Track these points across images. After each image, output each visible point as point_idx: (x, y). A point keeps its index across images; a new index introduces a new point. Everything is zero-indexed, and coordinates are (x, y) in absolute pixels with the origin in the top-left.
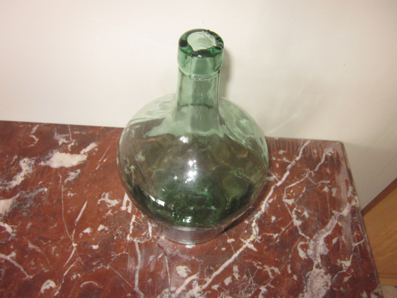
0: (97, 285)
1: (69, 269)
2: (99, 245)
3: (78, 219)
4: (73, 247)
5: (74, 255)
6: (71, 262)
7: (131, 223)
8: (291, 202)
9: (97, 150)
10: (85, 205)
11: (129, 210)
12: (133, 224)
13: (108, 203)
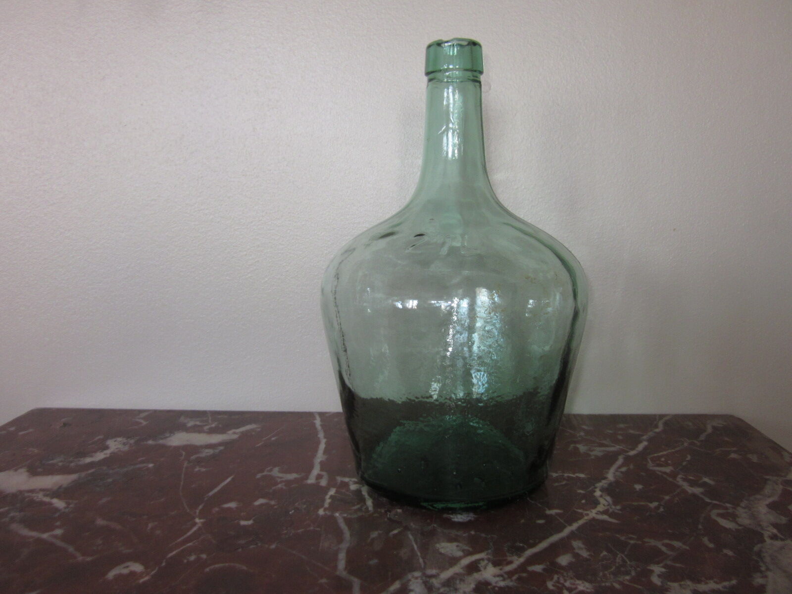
0: (245, 568)
1: (182, 548)
2: (254, 520)
3: (211, 494)
4: (195, 524)
5: (195, 531)
6: (188, 540)
7: (328, 497)
8: (668, 470)
9: (259, 430)
10: (229, 480)
11: (323, 483)
12: (331, 497)
13: (278, 477)
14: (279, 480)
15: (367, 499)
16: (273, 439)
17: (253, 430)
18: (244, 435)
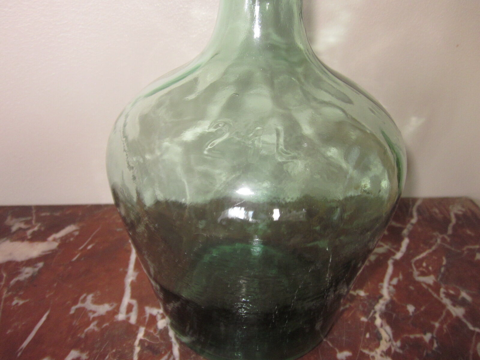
3: (25, 344)
7: (137, 342)
8: (430, 280)
9: (77, 233)
10: (44, 319)
11: (133, 319)
12: (141, 341)
13: (91, 311)
14: (92, 316)
15: (173, 345)
16: (89, 247)
17: (71, 234)
18: (64, 242)
